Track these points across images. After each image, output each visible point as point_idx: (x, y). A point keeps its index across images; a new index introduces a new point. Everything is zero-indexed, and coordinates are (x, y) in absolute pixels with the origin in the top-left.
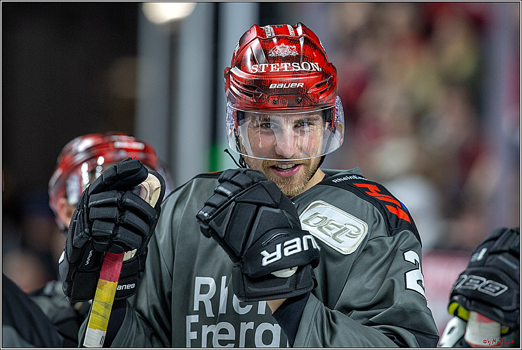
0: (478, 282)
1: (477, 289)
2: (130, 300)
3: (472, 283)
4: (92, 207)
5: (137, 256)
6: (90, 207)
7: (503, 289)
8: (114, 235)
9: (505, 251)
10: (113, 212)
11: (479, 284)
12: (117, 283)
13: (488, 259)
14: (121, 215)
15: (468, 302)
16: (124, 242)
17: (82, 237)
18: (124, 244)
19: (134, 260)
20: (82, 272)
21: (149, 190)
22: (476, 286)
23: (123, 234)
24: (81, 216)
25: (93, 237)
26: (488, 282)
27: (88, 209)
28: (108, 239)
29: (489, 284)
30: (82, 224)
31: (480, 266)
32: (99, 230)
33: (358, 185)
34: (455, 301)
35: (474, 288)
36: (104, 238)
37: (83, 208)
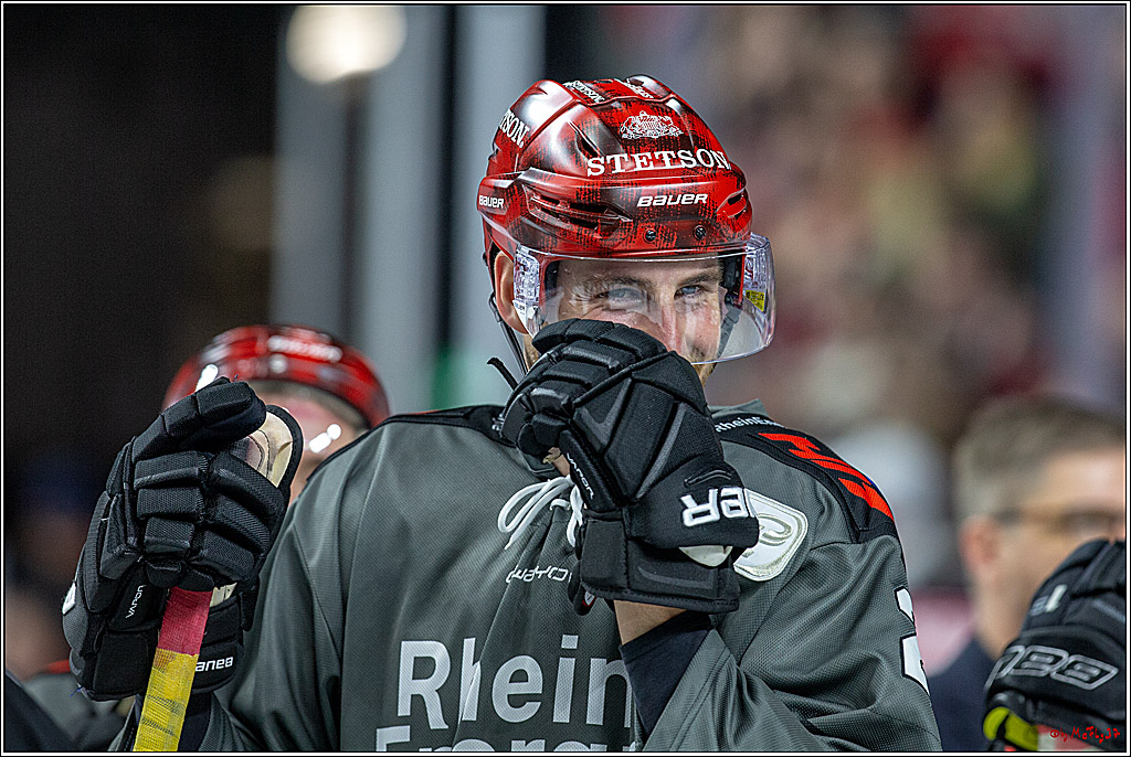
0: (1050, 660)
1: (1048, 675)
2: (220, 694)
3: (1036, 662)
4: (143, 488)
5: (238, 596)
6: (138, 489)
7: (1108, 673)
8: (194, 551)
9: (1108, 590)
10: (192, 500)
11: (1052, 664)
12: (197, 656)
13: (1070, 610)
14: (208, 506)
15: (1030, 706)
16: (217, 566)
17: (121, 556)
18: (214, 569)
19: (232, 605)
20: (118, 633)
21: (266, 449)
22: (1047, 669)
23: (213, 548)
24: (118, 508)
25: (147, 555)
26: (1072, 659)
27: (133, 493)
28: (180, 558)
29: (1075, 663)
30: (121, 528)
31: (1053, 624)
32: (160, 540)
33: (770, 436)
34: (1000, 705)
35: (1043, 674)
36: (172, 557)
37: (122, 492)
